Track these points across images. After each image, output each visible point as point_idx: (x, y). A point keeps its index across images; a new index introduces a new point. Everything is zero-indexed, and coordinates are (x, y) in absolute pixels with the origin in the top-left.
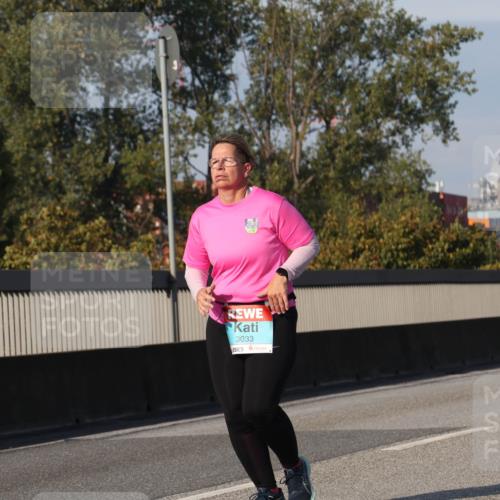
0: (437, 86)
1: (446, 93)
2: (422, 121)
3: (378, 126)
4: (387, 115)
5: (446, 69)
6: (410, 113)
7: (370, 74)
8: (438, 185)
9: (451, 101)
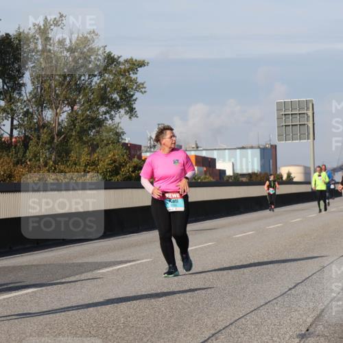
0: (127, 90)
1: (132, 93)
2: (119, 107)
3: (98, 109)
4: (102, 105)
5: (131, 81)
6: (113, 103)
7: (93, 83)
8: (127, 139)
9: (134, 97)
